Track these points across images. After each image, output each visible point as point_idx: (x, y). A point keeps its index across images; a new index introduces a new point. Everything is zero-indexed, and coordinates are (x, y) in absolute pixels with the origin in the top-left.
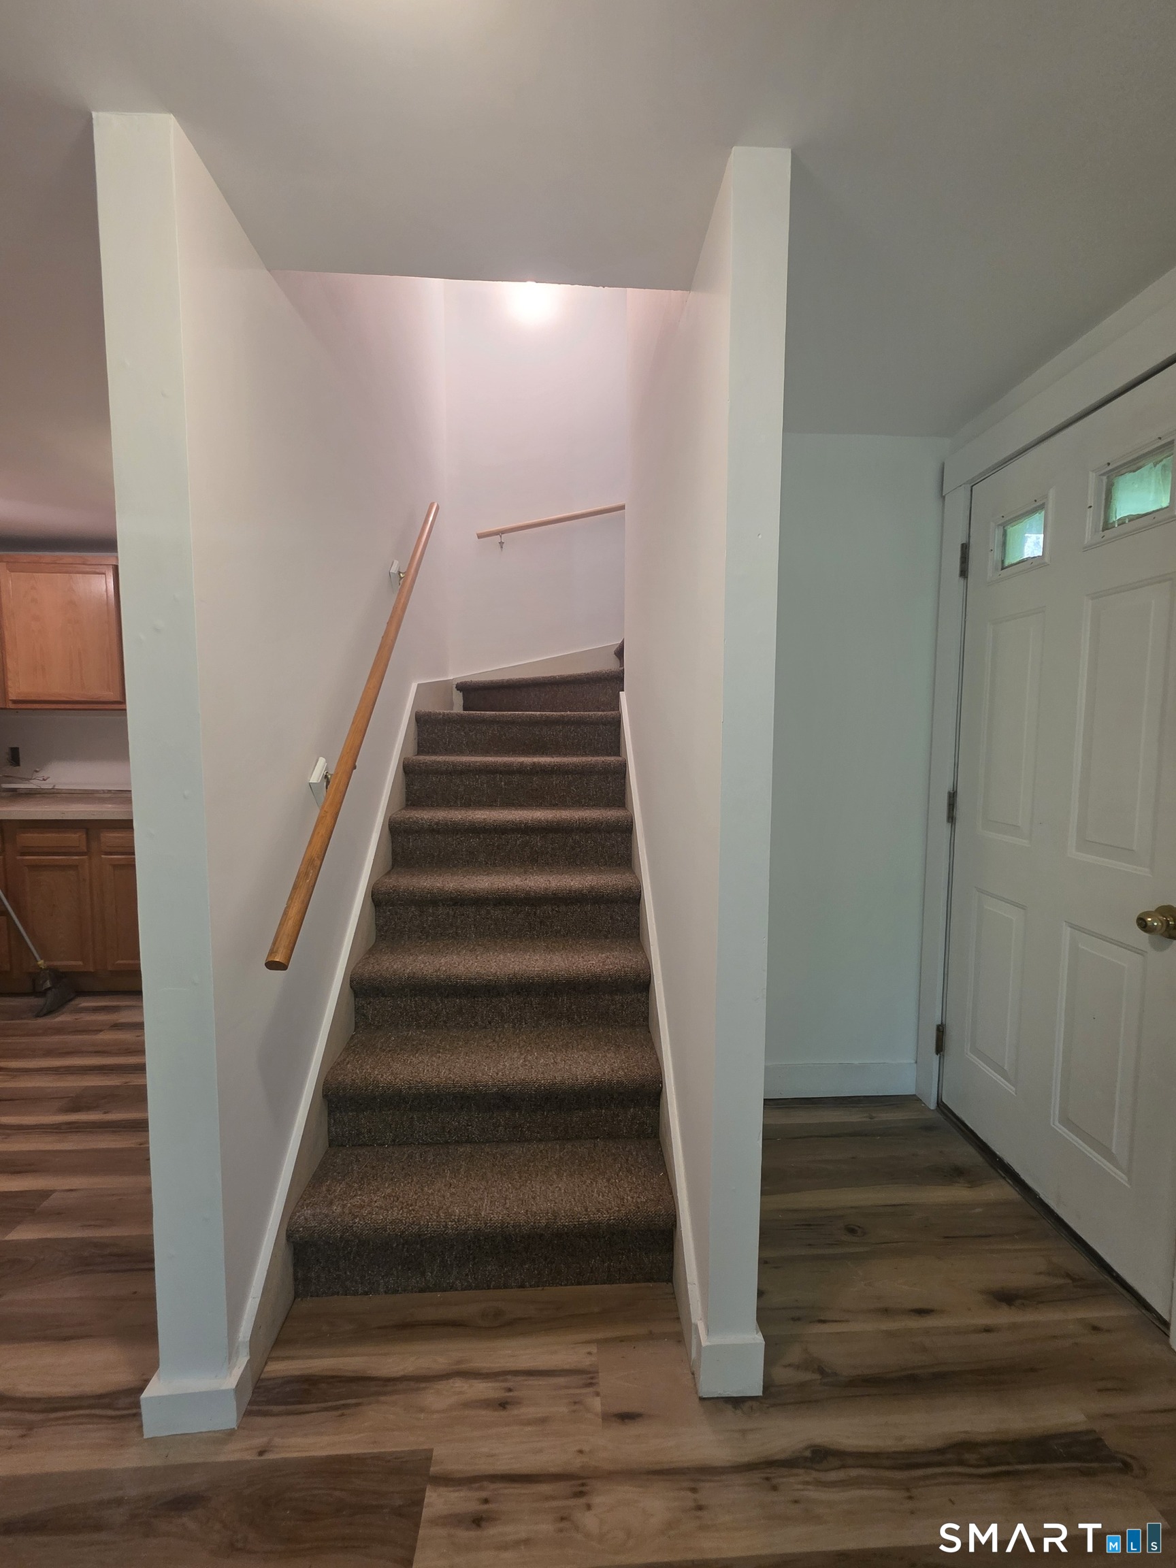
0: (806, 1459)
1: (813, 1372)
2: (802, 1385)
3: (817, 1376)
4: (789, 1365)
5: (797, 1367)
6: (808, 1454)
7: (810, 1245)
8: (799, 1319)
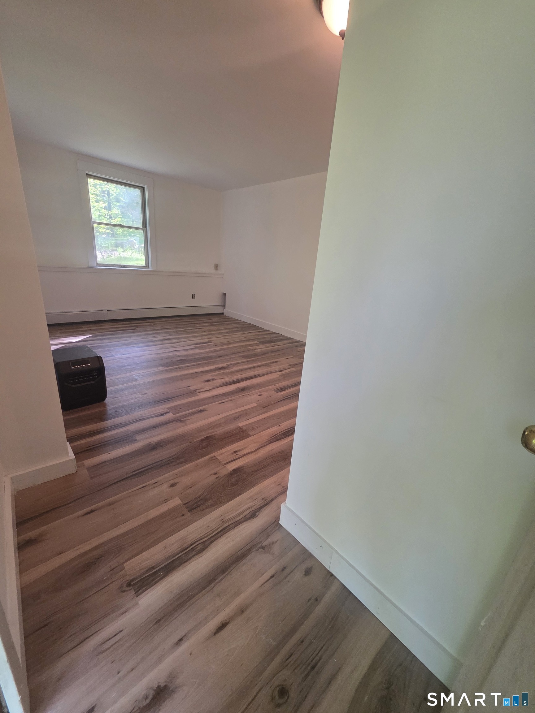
0: (257, 512)
1: (266, 545)
2: (268, 536)
3: (264, 544)
4: (276, 542)
5: (273, 543)
6: (257, 514)
7: (302, 642)
8: (283, 570)
